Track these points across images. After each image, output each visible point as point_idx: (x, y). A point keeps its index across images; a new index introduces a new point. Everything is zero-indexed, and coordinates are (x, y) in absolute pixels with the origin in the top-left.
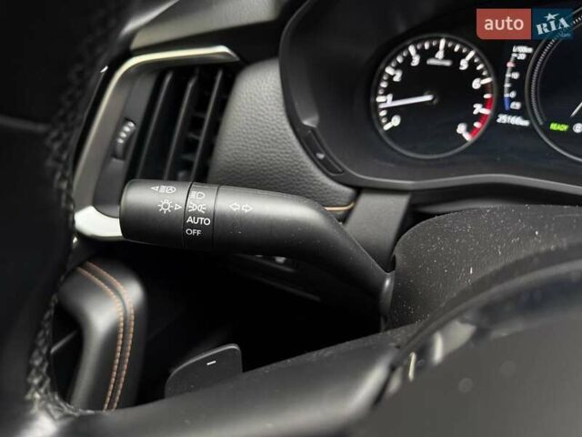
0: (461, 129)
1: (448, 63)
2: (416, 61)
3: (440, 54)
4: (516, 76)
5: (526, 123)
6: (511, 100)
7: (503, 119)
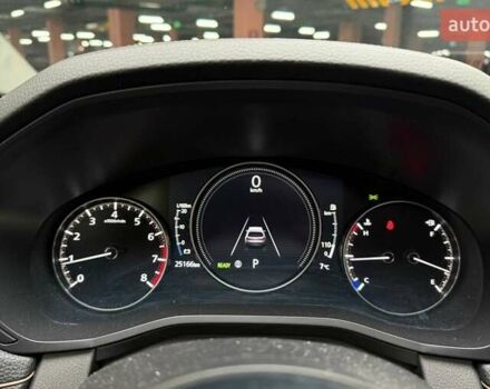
0: (144, 278)
1: (123, 221)
2: (93, 221)
3: (115, 214)
4: (182, 227)
5: (198, 265)
6: (183, 247)
7: (179, 264)
